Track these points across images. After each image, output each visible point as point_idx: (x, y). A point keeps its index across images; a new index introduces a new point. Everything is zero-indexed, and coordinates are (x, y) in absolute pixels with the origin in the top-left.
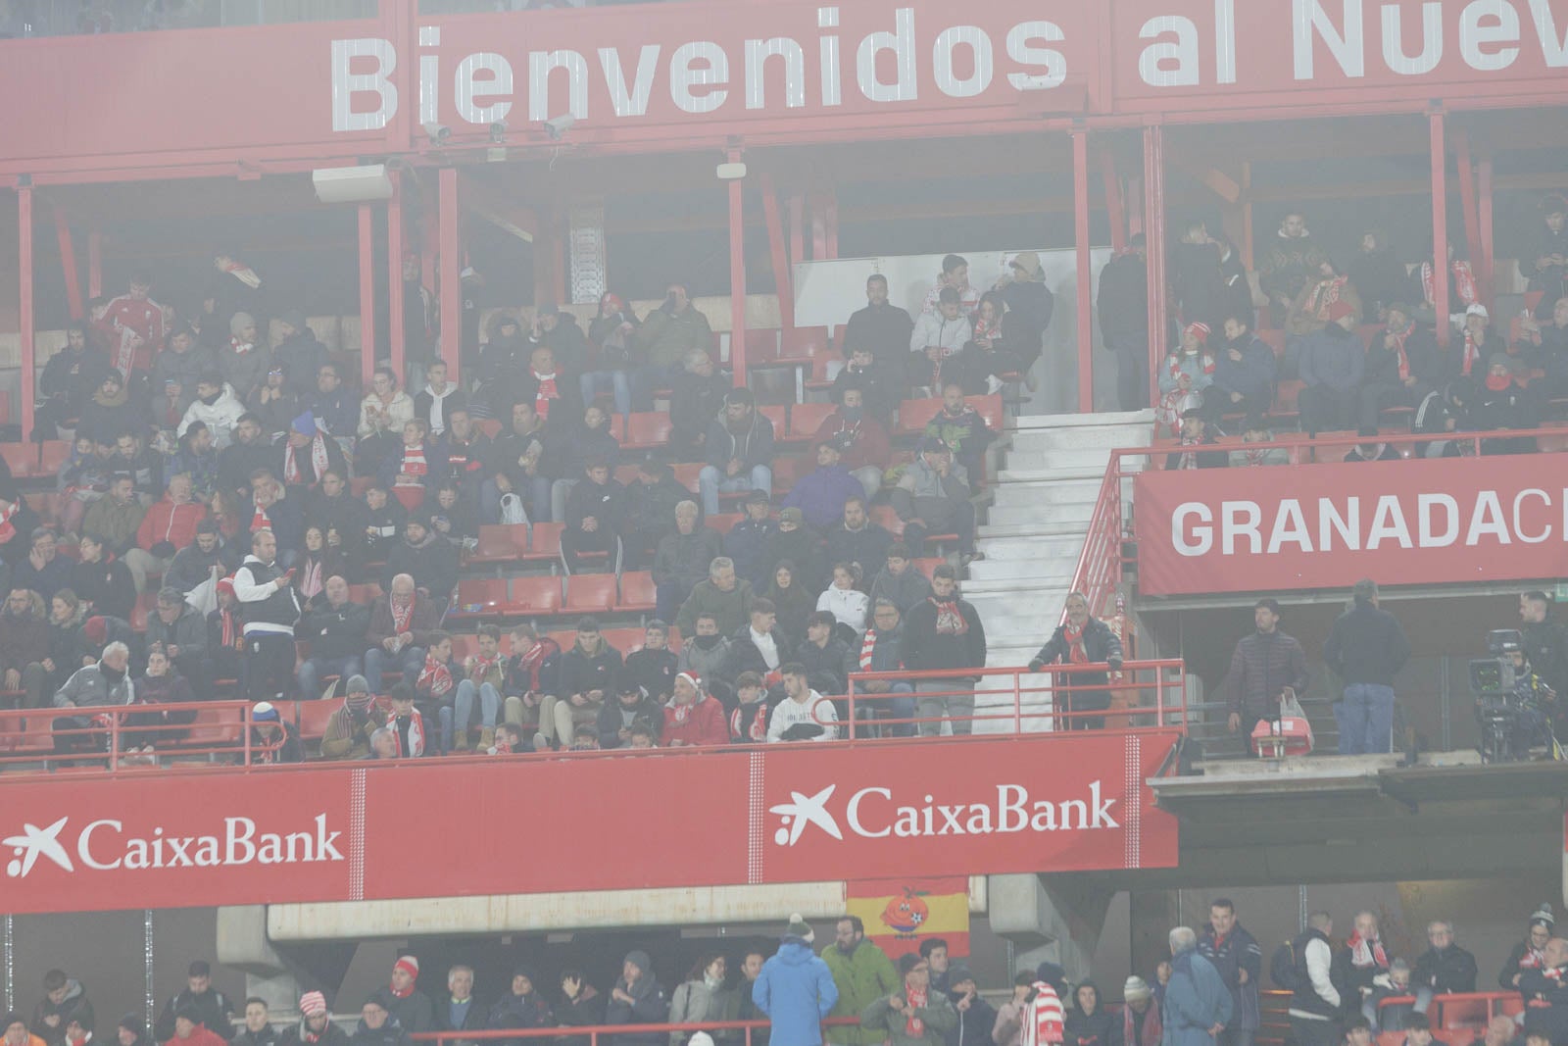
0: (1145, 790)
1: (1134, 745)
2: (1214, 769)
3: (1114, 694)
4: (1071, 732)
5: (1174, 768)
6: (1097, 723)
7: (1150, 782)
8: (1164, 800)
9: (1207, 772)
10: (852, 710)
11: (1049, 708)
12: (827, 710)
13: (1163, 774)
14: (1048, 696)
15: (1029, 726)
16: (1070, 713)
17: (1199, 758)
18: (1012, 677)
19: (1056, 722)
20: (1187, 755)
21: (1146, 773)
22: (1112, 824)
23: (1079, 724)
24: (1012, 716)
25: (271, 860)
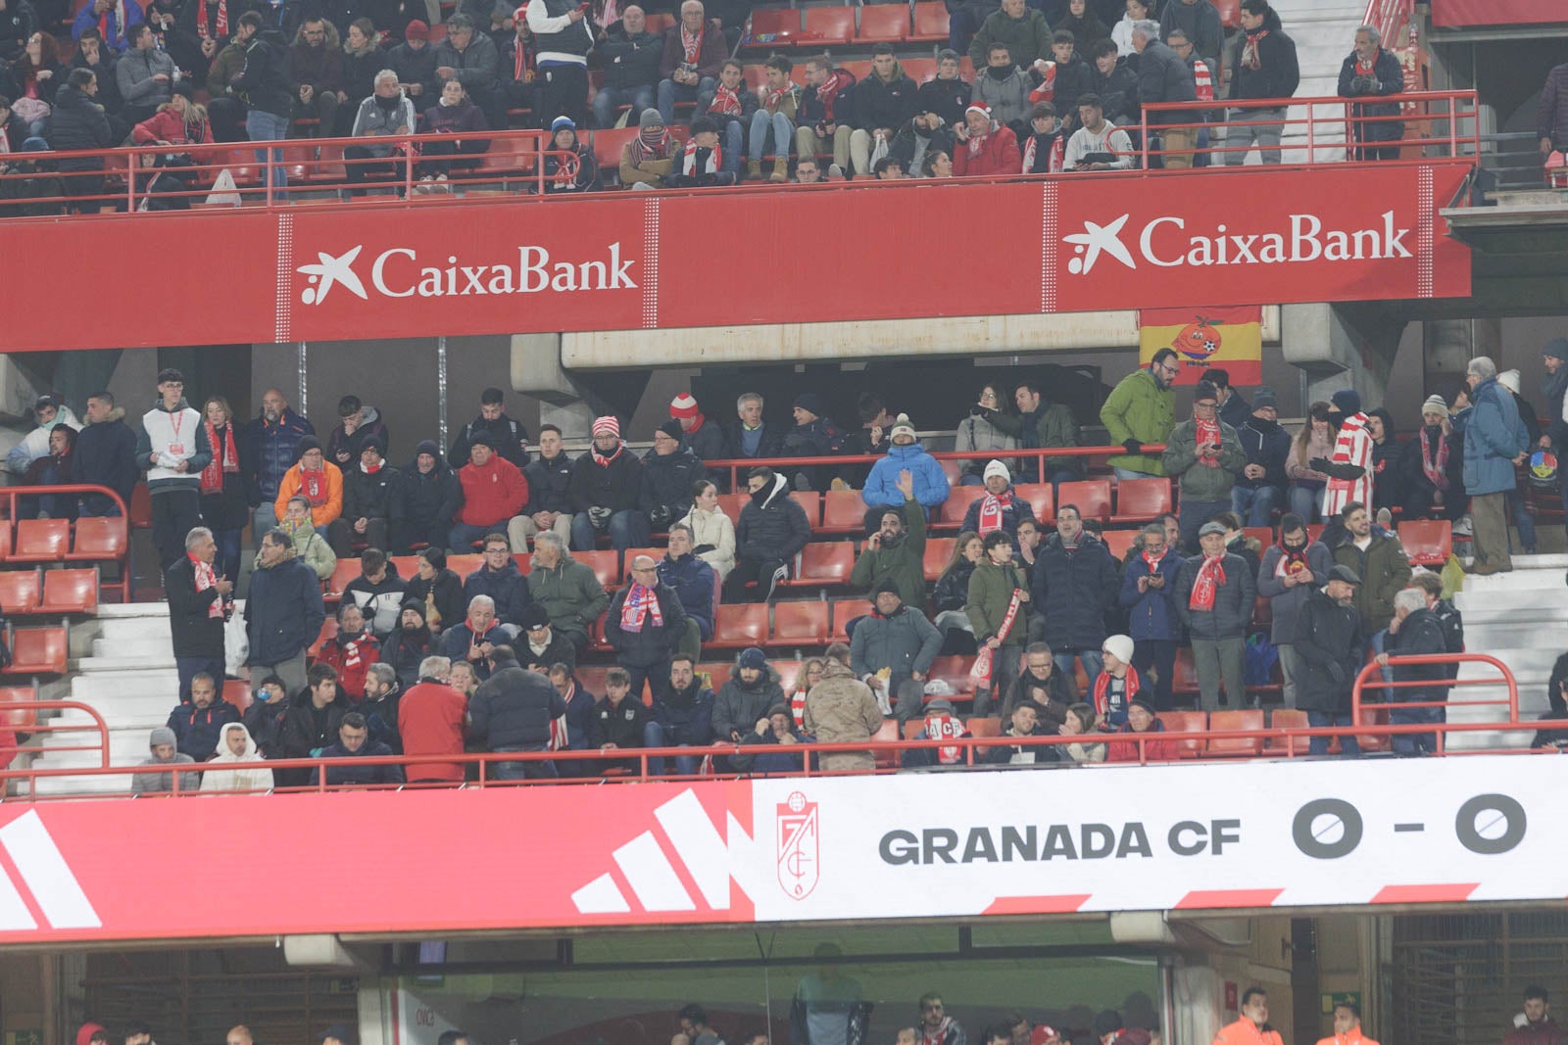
0: (1439, 220)
1: (1427, 174)
2: (1506, 199)
3: (1408, 124)
4: (1363, 163)
5: (1467, 198)
6: (1391, 153)
7: (1443, 212)
8: (1456, 230)
9: (1500, 202)
10: (1146, 141)
11: (1342, 138)
12: (1121, 140)
13: (1456, 205)
14: (1341, 126)
15: (1323, 156)
16: (1362, 144)
17: (1493, 189)
18: (1305, 108)
19: (1349, 152)
20: (1480, 186)
21: (1440, 202)
22: (1405, 253)
23: (1370, 154)
24: (1306, 147)
25: (563, 289)
